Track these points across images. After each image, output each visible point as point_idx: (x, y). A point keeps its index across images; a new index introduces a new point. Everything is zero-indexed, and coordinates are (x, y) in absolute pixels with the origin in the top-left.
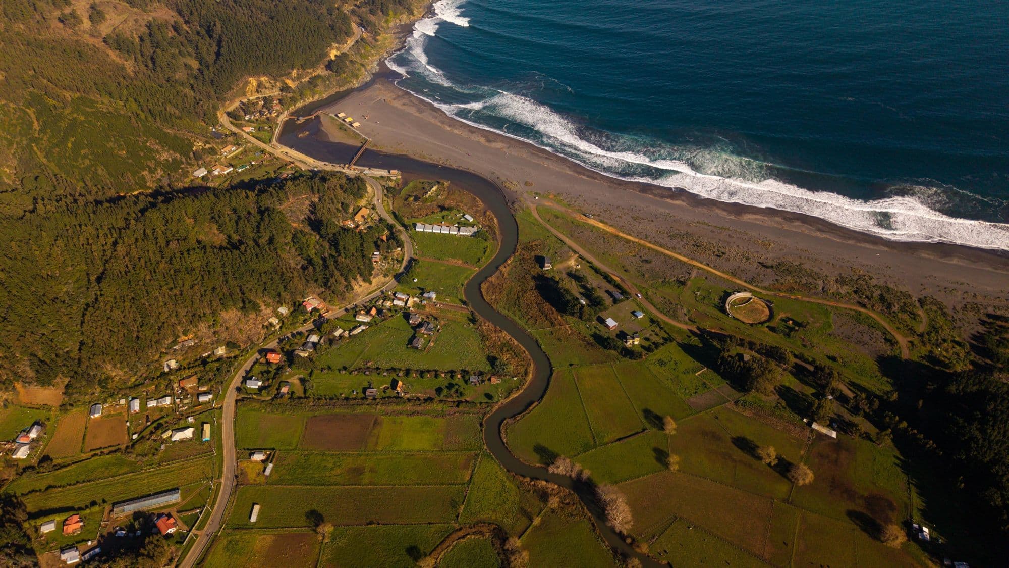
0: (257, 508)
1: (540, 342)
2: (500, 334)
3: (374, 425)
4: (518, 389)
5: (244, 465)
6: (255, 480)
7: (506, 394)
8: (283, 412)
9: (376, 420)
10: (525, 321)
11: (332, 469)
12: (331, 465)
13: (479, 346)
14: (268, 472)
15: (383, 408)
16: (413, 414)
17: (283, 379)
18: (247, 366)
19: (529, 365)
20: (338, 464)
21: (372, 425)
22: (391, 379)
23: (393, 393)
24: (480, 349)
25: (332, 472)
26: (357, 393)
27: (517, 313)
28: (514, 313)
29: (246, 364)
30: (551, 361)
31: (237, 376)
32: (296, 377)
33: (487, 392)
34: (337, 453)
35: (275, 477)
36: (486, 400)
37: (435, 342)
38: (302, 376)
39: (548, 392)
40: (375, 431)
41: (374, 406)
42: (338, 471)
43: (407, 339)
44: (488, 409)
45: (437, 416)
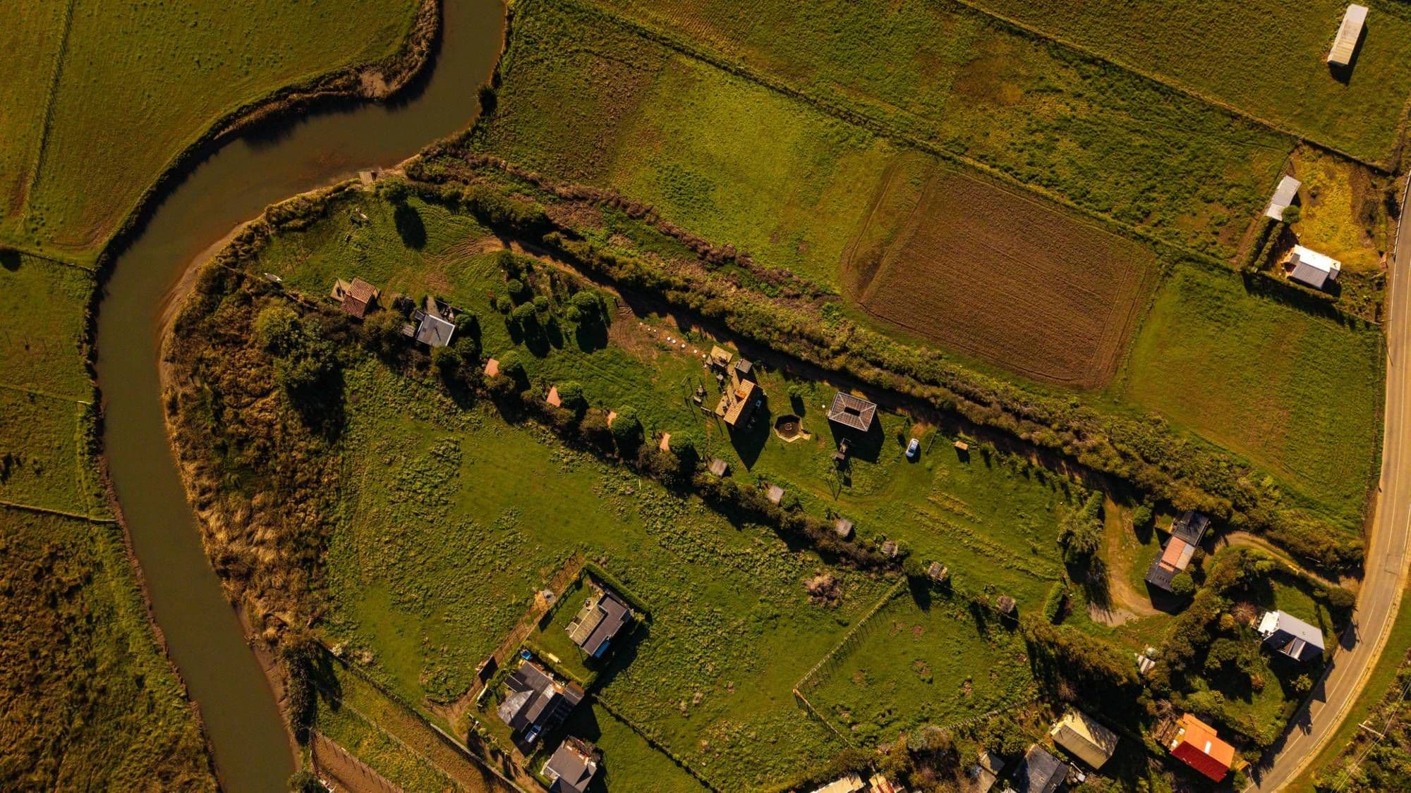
0: (1341, 50)
1: (80, 437)
2: (236, 547)
3: (876, 266)
4: (280, 221)
5: (1362, 256)
6: (1332, 177)
7: (342, 217)
8: (1192, 450)
9: (862, 285)
10: (96, 590)
11: (1063, 126)
12: (1066, 144)
13: (351, 513)
14: (1287, 187)
15: (824, 328)
16: (720, 262)
17: (1170, 626)
18: (1303, 752)
19: (185, 328)
20: (1040, 138)
21: (885, 264)
22: (759, 468)
23: (771, 382)
24: (353, 495)
25: (1068, 113)
26: (903, 441)
27: (105, 654)
28: (123, 656)
29: (1304, 762)
30: (82, 312)
31: (1346, 706)
32: (1116, 620)
33: (411, 253)
34: (1031, 186)
35: (1261, 164)
36: (429, 213)
37: (524, 606)
38: (1097, 616)
39: (170, 159)
40: (880, 232)
41: (855, 347)
42: (1048, 108)
43: (636, 671)
44: (438, 168)
45: (638, 214)
